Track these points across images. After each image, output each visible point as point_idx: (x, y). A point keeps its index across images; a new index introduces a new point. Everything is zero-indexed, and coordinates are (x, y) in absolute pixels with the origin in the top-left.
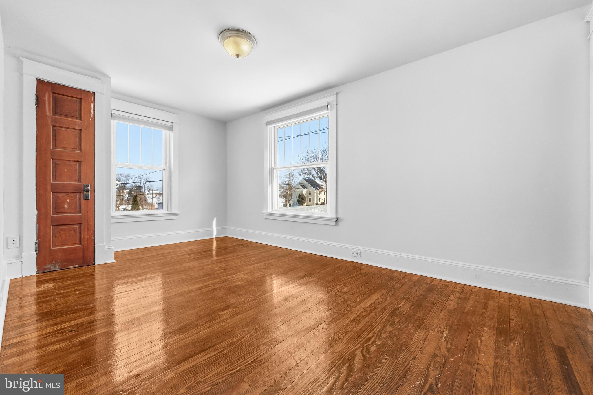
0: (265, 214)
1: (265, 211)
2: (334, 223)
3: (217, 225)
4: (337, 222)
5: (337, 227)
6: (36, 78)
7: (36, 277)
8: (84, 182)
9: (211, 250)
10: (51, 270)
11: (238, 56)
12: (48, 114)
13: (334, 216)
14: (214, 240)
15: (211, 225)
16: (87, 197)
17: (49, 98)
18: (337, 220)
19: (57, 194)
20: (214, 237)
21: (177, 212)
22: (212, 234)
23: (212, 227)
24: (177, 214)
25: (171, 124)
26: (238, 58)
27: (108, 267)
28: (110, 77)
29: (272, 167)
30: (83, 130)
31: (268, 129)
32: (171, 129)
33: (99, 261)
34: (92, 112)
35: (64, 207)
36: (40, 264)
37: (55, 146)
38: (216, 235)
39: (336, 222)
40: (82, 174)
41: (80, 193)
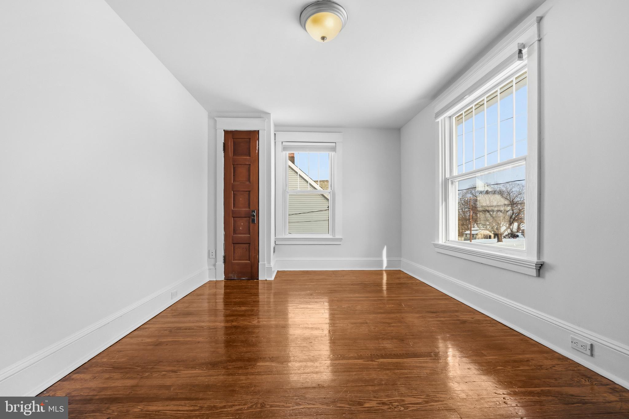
0: (435, 245)
1: (436, 242)
2: (534, 272)
3: (388, 256)
4: (541, 271)
5: (539, 280)
6: (224, 130)
7: (223, 282)
8: (252, 208)
9: (380, 285)
10: (232, 279)
11: (323, 38)
12: (230, 155)
13: (534, 259)
14: (384, 272)
15: (381, 255)
16: (253, 220)
17: (231, 142)
18: (540, 267)
19: (236, 219)
20: (384, 268)
21: (340, 237)
22: (382, 266)
23: (382, 257)
24: (340, 240)
25: (334, 144)
26: (324, 41)
27: (267, 284)
28: (270, 114)
29: (446, 177)
30: (251, 165)
31: (440, 123)
32: (334, 149)
33: (262, 277)
34: (257, 148)
35: (240, 229)
36: (226, 273)
37: (234, 180)
38: (386, 267)
39: (539, 270)
40: (251, 202)
41: (250, 217)
